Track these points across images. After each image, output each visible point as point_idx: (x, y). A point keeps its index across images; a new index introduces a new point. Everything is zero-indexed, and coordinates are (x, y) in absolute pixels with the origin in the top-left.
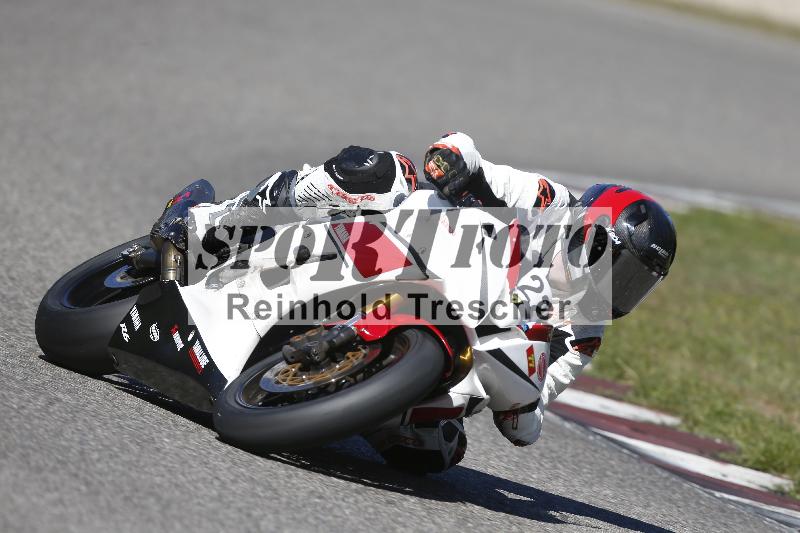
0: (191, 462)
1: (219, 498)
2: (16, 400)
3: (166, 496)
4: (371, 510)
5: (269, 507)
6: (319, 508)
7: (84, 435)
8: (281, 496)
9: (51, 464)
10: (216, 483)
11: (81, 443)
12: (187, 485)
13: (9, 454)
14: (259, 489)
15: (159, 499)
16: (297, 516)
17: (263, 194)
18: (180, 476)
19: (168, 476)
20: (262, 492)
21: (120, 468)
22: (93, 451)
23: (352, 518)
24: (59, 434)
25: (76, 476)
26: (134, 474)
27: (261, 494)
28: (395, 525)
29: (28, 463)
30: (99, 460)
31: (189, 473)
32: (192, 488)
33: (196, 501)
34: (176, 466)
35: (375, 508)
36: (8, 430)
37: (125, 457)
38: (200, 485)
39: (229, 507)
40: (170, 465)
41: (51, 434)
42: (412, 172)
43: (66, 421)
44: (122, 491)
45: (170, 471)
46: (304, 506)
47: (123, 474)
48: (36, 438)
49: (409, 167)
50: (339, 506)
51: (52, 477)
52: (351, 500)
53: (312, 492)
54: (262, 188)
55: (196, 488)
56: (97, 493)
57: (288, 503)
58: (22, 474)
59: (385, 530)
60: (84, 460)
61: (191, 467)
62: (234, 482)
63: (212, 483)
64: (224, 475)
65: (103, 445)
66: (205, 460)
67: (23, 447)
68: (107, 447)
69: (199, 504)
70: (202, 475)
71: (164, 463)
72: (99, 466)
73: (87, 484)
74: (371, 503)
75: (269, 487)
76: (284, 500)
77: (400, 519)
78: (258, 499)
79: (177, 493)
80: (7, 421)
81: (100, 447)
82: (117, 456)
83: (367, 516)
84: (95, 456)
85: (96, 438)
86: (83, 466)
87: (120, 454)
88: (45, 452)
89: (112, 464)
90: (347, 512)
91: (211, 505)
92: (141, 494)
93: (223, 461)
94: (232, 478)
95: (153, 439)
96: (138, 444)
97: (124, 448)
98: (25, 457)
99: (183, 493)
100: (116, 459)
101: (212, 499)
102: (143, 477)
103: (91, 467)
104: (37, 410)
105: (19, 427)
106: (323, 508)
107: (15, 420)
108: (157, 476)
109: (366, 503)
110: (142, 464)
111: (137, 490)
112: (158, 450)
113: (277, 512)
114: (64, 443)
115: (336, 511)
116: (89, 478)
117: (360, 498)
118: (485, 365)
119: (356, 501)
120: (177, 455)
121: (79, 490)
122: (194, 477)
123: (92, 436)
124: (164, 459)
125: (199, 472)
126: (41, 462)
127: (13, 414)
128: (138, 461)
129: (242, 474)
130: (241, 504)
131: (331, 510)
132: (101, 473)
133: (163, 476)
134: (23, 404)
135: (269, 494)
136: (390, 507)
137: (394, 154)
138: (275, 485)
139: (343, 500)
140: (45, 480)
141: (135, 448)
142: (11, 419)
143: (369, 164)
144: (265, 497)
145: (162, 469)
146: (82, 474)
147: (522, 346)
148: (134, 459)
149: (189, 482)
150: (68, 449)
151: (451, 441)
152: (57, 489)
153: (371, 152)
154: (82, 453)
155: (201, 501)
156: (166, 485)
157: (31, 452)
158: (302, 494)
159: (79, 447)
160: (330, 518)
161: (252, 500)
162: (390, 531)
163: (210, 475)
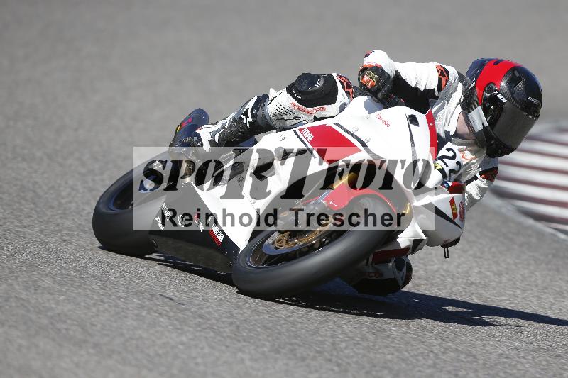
0: (413, 342)
1: (434, 366)
2: (284, 312)
3: (396, 367)
4: (544, 363)
5: (471, 368)
6: (506, 365)
7: (334, 331)
8: (478, 359)
9: (312, 354)
10: (431, 355)
11: (332, 337)
12: (411, 359)
13: (281, 350)
14: (462, 357)
15: (391, 370)
16: (491, 372)
17: (246, 114)
18: (406, 353)
19: (396, 354)
20: (465, 358)
21: (361, 351)
22: (341, 341)
23: (530, 369)
24: (316, 332)
25: (330, 360)
26: (372, 355)
27: (464, 360)
28: (563, 372)
29: (295, 355)
30: (346, 348)
31: (411, 350)
32: (414, 361)
33: (417, 369)
34: (402, 346)
35: (547, 361)
36: (279, 334)
37: (365, 344)
38: (420, 358)
39: (441, 371)
40: (398, 346)
41: (311, 333)
42: (349, 86)
43: (321, 323)
44: (363, 368)
45: (397, 350)
46: (496, 365)
47: (364, 355)
48: (299, 336)
49: (347, 83)
50: (521, 362)
51: (313, 363)
52: (530, 357)
53: (500, 355)
54: (245, 110)
55: (417, 360)
56: (346, 371)
57: (484, 364)
58: (291, 363)
59: (554, 376)
60: (335, 349)
61: (412, 345)
62: (444, 353)
63: (428, 355)
64: (437, 349)
65: (349, 337)
66: (422, 340)
67: (291, 344)
68: (352, 338)
69: (420, 371)
70: (422, 350)
71: (393, 345)
72: (347, 352)
73: (339, 365)
74: (543, 358)
75: (469, 355)
76: (481, 362)
77: (566, 367)
78: (462, 363)
79: (404, 365)
80: (279, 327)
81: (346, 339)
82: (359, 344)
83: (542, 367)
84: (344, 345)
85: (343, 333)
86: (335, 353)
87: (361, 342)
88: (307, 346)
89: (355, 350)
90: (527, 366)
91: (429, 371)
92: (377, 369)
93: (436, 339)
94: (443, 350)
95: (384, 329)
96: (373, 334)
97: (363, 338)
98: (292, 351)
99: (408, 364)
100: (358, 346)
101: (430, 367)
102: (378, 356)
103: (341, 353)
104: (299, 317)
105: (288, 330)
106: (510, 365)
107: (284, 326)
108: (388, 354)
109: (540, 359)
110: (377, 347)
111: (375, 366)
112: (388, 336)
113: (476, 371)
114: (320, 338)
115: (519, 366)
116: (340, 361)
117: (535, 355)
118: (422, 216)
119: (533, 358)
120: (401, 338)
121: (332, 370)
122: (415, 353)
123: (340, 332)
124: (392, 342)
125: (418, 348)
126: (305, 353)
127: (282, 322)
128: (374, 346)
129: (450, 346)
130: (450, 368)
131: (515, 365)
132: (348, 357)
133: (393, 354)
134: (289, 314)
135: (470, 359)
136: (558, 359)
137: (335, 75)
138: (474, 352)
139: (524, 358)
140: (308, 366)
141: (372, 337)
142: (280, 325)
143: (319, 85)
144: (468, 362)
145: (392, 349)
146: (334, 359)
147: (446, 199)
148: (371, 344)
149: (412, 356)
150: (323, 342)
151: (401, 271)
152: (317, 371)
153: (319, 77)
154: (333, 344)
155: (422, 369)
156: (395, 360)
157: (296, 347)
158: (493, 357)
159: (331, 340)
160: (515, 371)
161: (457, 364)
162: (558, 376)
163: (426, 350)
